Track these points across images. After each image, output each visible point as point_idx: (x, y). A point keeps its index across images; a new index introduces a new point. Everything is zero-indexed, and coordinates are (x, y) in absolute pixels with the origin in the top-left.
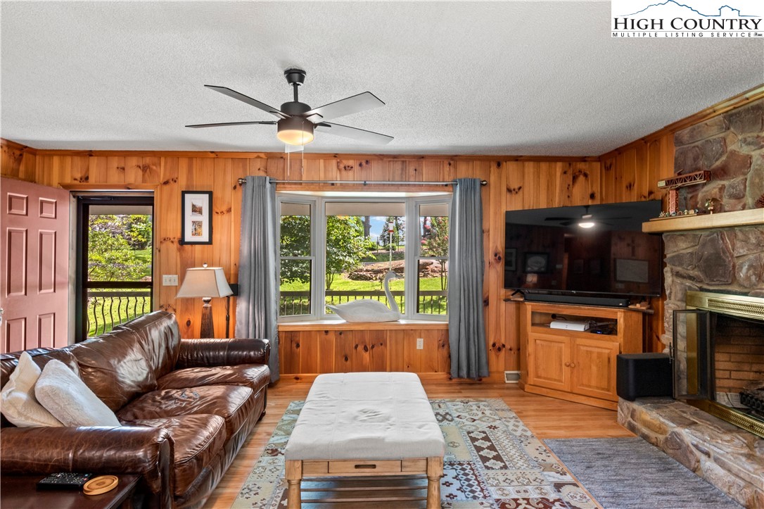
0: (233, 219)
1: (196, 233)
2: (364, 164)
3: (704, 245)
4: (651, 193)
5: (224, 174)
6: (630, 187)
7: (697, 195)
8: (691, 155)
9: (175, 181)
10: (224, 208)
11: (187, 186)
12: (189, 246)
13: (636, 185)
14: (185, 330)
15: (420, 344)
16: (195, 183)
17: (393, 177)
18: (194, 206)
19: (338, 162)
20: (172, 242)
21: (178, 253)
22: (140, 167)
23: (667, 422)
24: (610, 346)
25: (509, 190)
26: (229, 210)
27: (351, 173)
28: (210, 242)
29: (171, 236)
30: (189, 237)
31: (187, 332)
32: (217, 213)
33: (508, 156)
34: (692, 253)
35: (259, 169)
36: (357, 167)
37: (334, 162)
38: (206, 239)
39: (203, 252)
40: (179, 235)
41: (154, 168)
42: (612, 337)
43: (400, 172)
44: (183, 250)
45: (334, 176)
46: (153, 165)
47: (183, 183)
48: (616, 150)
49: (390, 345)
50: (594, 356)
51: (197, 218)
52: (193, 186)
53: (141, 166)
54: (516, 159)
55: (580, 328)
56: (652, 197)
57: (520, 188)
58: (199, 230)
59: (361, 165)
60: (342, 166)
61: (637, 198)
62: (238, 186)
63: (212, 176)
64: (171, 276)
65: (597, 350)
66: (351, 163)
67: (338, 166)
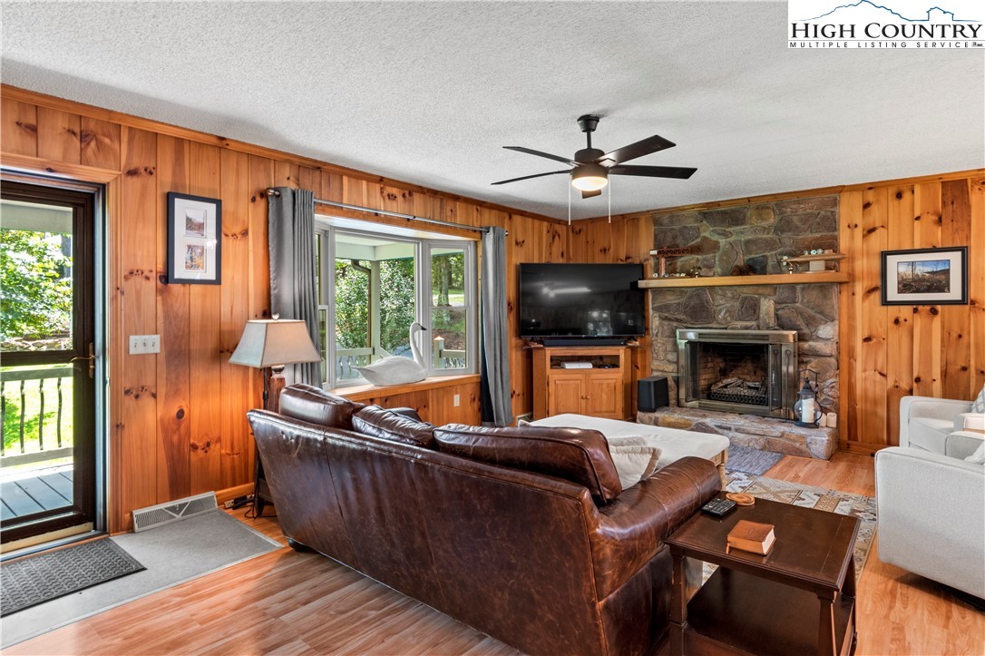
0: (251, 248)
1: (191, 265)
2: (407, 195)
3: (691, 297)
4: (627, 258)
5: (238, 175)
6: (604, 251)
7: (676, 263)
8: (670, 235)
9: (151, 173)
10: (238, 229)
11: (174, 184)
12: (179, 285)
13: (612, 250)
14: (175, 427)
15: (457, 400)
16: (187, 182)
17: (434, 215)
18: (189, 220)
19: (381, 188)
20: (147, 278)
21: (159, 298)
22: (74, 133)
23: (691, 418)
24: (616, 377)
25: (517, 243)
26: (245, 233)
27: (394, 203)
28: (218, 281)
29: (146, 268)
30: (180, 272)
31: (178, 429)
32: (227, 235)
33: (516, 210)
34: (679, 304)
35: (288, 178)
36: (400, 198)
37: (378, 187)
38: (212, 276)
39: (204, 296)
40: (160, 267)
41: (107, 141)
42: (616, 369)
43: (439, 210)
44: (169, 291)
45: (378, 205)
46: (104, 135)
47: (166, 177)
48: (590, 219)
49: (433, 405)
50: (605, 386)
51: (194, 239)
52: (184, 186)
53: (77, 130)
54: (523, 214)
55: (589, 366)
56: (630, 261)
57: (523, 242)
58: (198, 260)
59: (404, 195)
60: (386, 193)
61: (614, 260)
62: (258, 198)
63: (218, 176)
64: (146, 337)
65: (606, 382)
66: (395, 191)
67: (382, 193)
